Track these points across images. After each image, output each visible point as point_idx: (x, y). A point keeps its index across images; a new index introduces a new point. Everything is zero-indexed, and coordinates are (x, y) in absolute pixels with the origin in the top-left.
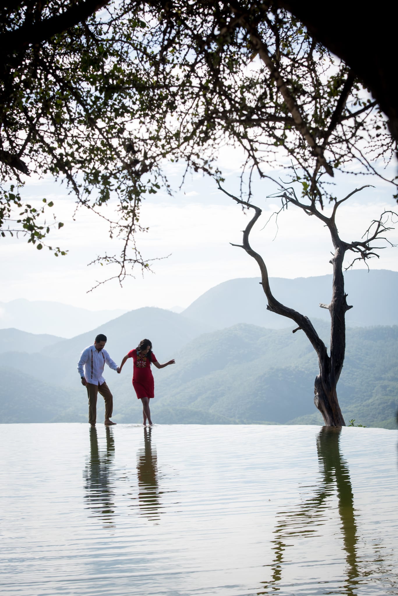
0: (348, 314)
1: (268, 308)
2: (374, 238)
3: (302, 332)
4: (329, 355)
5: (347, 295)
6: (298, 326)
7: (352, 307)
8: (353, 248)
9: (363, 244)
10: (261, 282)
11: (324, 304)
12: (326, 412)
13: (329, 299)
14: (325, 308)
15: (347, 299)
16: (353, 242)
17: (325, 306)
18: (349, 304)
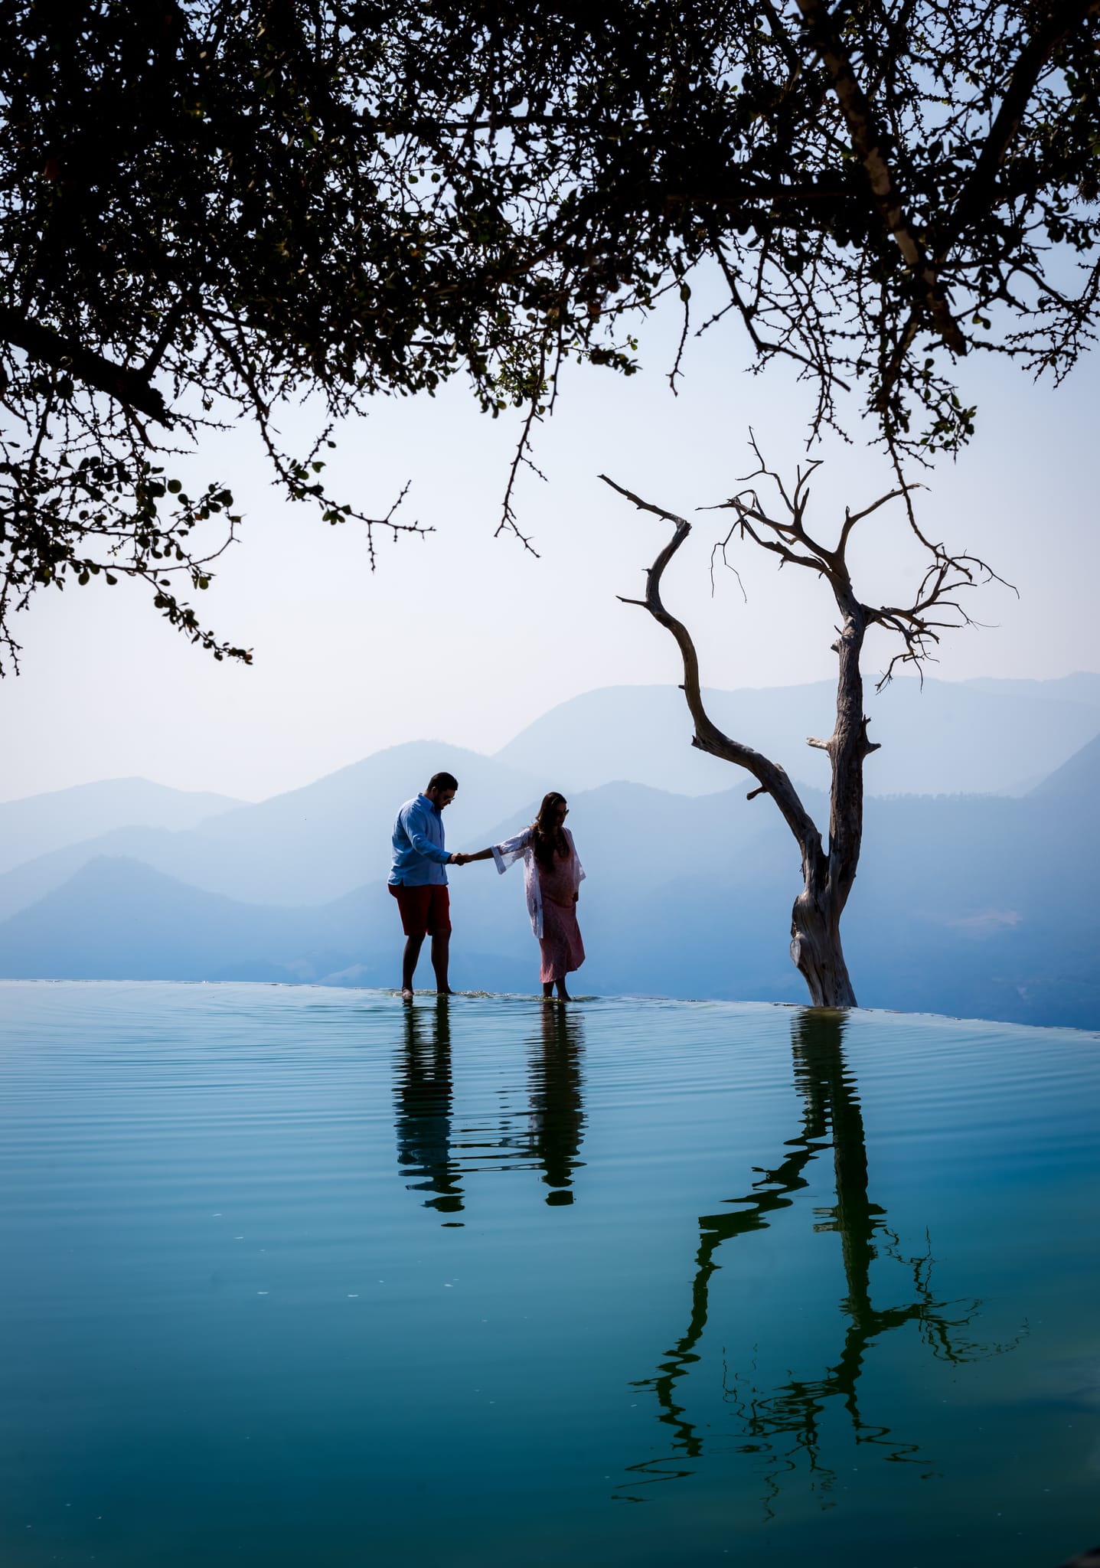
0: (869, 762)
1: (695, 743)
2: (931, 602)
3: (767, 799)
4: (826, 851)
5: (869, 720)
6: (759, 785)
7: (878, 746)
8: (884, 619)
9: (909, 615)
10: (683, 684)
11: (816, 738)
12: (814, 977)
13: (828, 727)
14: (821, 747)
15: (869, 727)
16: (883, 608)
17: (819, 744)
18: (872, 740)
